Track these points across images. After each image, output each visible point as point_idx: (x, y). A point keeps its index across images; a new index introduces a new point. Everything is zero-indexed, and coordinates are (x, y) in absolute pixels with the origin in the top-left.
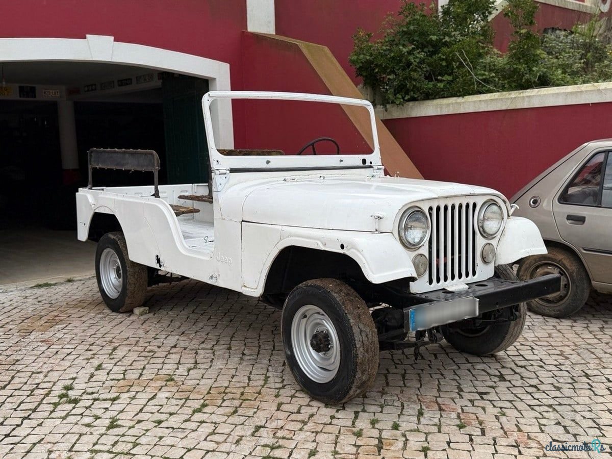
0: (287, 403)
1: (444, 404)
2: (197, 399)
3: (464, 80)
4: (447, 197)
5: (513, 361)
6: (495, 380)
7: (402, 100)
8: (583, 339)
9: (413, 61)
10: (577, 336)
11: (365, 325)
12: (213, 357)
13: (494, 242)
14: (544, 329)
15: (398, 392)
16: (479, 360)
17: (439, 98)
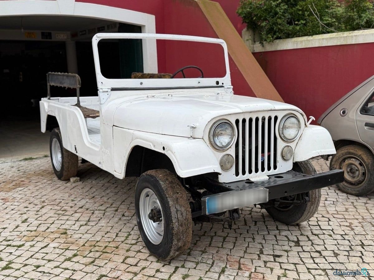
0: (132, 257)
1: (243, 264)
2: (73, 250)
3: (313, 24)
4: (251, 112)
5: (311, 230)
6: (292, 245)
7: (272, 39)
8: (370, 214)
9: (279, 11)
10: (367, 211)
11: (181, 206)
12: (102, 217)
13: (293, 145)
14: (344, 205)
15: (215, 252)
16: (286, 227)
17: (297, 37)
